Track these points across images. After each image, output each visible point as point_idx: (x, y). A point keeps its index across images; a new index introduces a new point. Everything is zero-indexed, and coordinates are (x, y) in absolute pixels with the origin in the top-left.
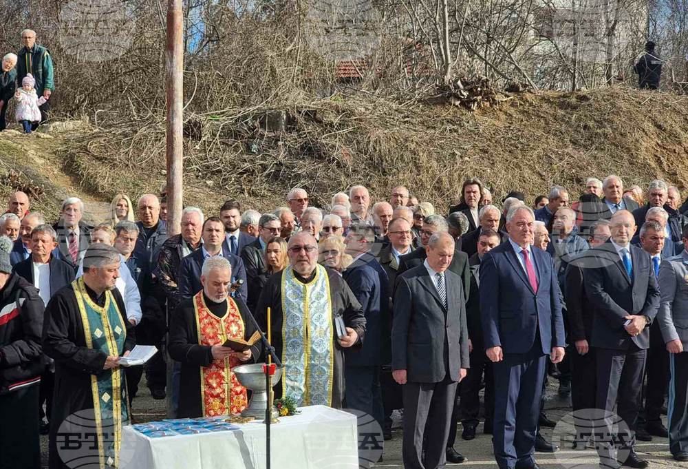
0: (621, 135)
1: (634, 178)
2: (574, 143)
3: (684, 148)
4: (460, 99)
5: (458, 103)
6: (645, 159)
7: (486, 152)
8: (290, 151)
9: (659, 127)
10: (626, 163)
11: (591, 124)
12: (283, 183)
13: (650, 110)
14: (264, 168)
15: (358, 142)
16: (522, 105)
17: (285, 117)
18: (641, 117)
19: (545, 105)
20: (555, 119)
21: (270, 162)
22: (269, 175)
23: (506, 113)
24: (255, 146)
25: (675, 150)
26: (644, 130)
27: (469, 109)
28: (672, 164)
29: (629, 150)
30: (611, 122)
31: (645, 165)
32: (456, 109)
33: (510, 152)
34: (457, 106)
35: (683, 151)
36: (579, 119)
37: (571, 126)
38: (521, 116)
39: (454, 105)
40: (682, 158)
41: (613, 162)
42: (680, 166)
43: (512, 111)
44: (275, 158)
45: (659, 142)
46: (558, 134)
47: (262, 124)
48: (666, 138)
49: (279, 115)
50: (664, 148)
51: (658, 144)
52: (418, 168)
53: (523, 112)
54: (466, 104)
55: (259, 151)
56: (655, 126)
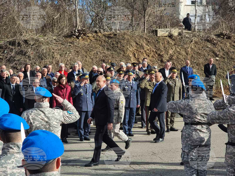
0: (123, 46)
1: (123, 60)
2: (108, 49)
3: (145, 50)
4: (76, 36)
5: (75, 37)
6: (129, 54)
7: (78, 52)
8: (16, 53)
9: (137, 44)
10: (122, 55)
11: (114, 43)
12: (10, 62)
13: (136, 39)
14: (6, 57)
15: (37, 50)
16: (96, 37)
17: (17, 42)
18: (132, 41)
19: (103, 37)
20: (104, 41)
21: (9, 56)
22: (7, 60)
23: (90, 40)
24: (6, 51)
25: (141, 51)
26: (131, 45)
27: (78, 39)
28: (139, 56)
29: (124, 51)
30: (120, 42)
31: (128, 56)
32: (74, 39)
33: (86, 52)
34: (75, 38)
35: (144, 51)
36: (111, 42)
37: (108, 44)
38: (95, 41)
39: (73, 37)
40: (143, 54)
41: (117, 55)
42: (142, 56)
43: (93, 39)
44: (11, 55)
45: (136, 49)
46: (103, 46)
47: (10, 45)
48: (138, 48)
49: (15, 42)
50: (137, 51)
51: (135, 49)
52: (53, 57)
53: (96, 39)
54: (78, 37)
55: (7, 53)
56: (136, 43)
